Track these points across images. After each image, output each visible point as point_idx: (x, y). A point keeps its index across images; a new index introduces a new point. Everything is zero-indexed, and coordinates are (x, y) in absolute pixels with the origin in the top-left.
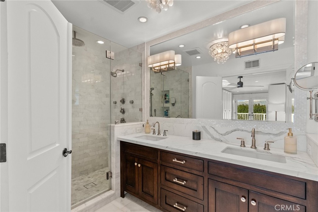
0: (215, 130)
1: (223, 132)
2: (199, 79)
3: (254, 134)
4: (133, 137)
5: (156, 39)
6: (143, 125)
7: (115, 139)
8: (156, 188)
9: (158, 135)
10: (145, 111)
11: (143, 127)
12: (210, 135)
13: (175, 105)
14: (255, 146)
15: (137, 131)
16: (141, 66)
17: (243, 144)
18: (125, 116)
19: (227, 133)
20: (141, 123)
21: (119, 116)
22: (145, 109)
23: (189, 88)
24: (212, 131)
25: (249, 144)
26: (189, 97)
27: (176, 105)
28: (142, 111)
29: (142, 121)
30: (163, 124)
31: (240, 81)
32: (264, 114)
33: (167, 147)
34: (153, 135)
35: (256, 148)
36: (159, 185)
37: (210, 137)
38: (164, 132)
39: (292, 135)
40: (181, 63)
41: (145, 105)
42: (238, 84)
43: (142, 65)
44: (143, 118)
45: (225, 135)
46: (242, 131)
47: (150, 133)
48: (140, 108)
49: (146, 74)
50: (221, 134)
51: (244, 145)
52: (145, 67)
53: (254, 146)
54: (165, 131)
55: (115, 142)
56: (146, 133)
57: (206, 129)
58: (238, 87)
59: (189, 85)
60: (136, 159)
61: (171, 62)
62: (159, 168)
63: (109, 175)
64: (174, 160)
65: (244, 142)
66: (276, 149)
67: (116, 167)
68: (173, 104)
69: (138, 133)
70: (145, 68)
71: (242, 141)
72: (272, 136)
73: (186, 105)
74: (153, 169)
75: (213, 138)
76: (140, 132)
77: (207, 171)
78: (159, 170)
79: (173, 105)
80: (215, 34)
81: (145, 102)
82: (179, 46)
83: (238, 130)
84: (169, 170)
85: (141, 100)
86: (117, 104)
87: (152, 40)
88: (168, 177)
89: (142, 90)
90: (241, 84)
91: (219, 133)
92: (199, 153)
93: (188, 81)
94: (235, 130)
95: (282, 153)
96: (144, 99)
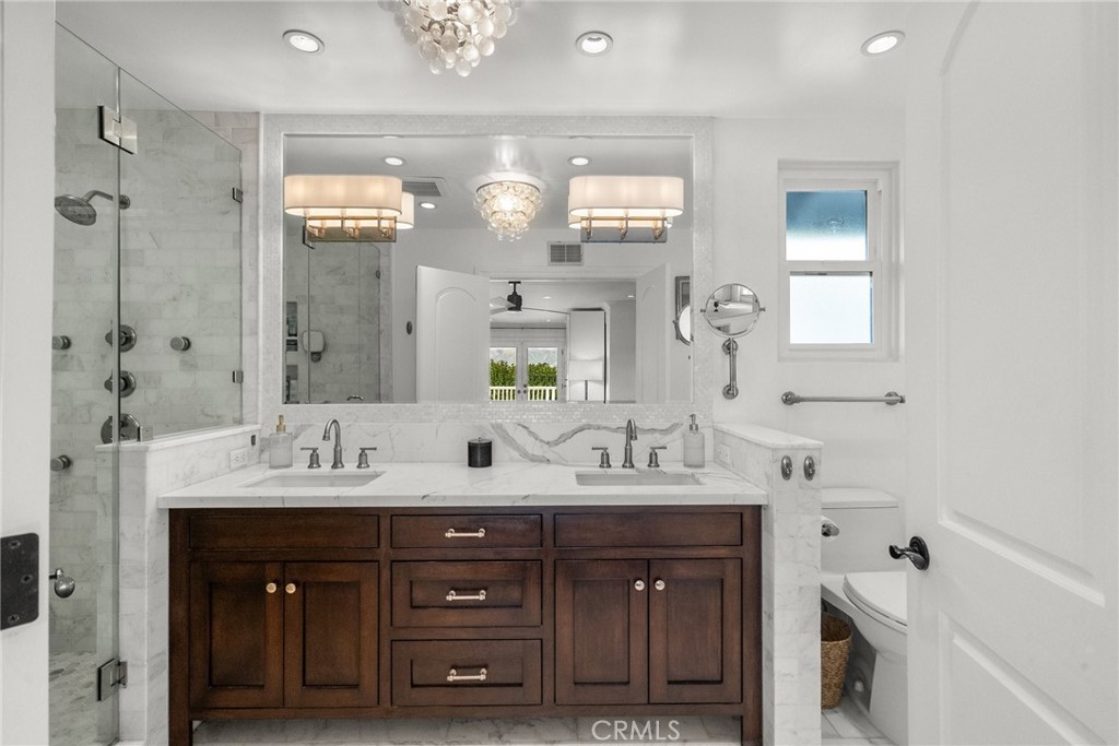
0: (531, 433)
1: (551, 437)
2: (427, 276)
3: (631, 432)
4: (240, 487)
5: (317, 116)
6: (253, 437)
7: (151, 506)
8: (369, 646)
9: (335, 466)
10: (261, 381)
11: (253, 443)
12: (517, 448)
13: (324, 356)
14: (631, 462)
15: (233, 466)
16: (240, 202)
17: (605, 461)
18: (133, 405)
19: (563, 438)
20: (239, 430)
21: (90, 405)
22: (260, 373)
23: (381, 303)
24: (521, 437)
25: (617, 458)
26: (379, 332)
27: (329, 359)
28: (241, 382)
29: (239, 422)
30: (349, 426)
31: (515, 292)
32: (554, 388)
33: (424, 497)
34: (311, 470)
35: (633, 466)
36: (384, 631)
37: (515, 454)
38: (360, 455)
39: (697, 429)
40: (412, 220)
41: (261, 357)
42: (510, 299)
43: (244, 197)
44: (244, 412)
45: (556, 445)
46: (599, 428)
47: (291, 465)
48: (236, 368)
49: (264, 237)
50: (548, 443)
51: (608, 462)
52: (258, 207)
53: (628, 461)
54: (363, 450)
55: (147, 520)
56: (272, 467)
57: (505, 431)
58: (510, 309)
59: (382, 288)
60: (272, 570)
61: (386, 213)
62: (386, 574)
63: (109, 677)
64: (448, 535)
65: (608, 455)
66: (670, 463)
67: (152, 631)
68: (313, 353)
69: (237, 469)
70: (261, 211)
71: (603, 455)
72: (657, 435)
73: (368, 359)
74: (356, 585)
75: (525, 455)
76: (243, 467)
77: (552, 541)
78: (382, 582)
79: (316, 356)
80: (497, 154)
81: (258, 349)
82: (383, 159)
83: (589, 427)
84: (425, 572)
85: (238, 339)
86: (71, 351)
87: (298, 116)
88: (420, 595)
89: (245, 297)
90: (515, 302)
91: (541, 441)
92: (535, 496)
93: (378, 275)
94: (582, 429)
95: (681, 469)
96: (255, 333)
